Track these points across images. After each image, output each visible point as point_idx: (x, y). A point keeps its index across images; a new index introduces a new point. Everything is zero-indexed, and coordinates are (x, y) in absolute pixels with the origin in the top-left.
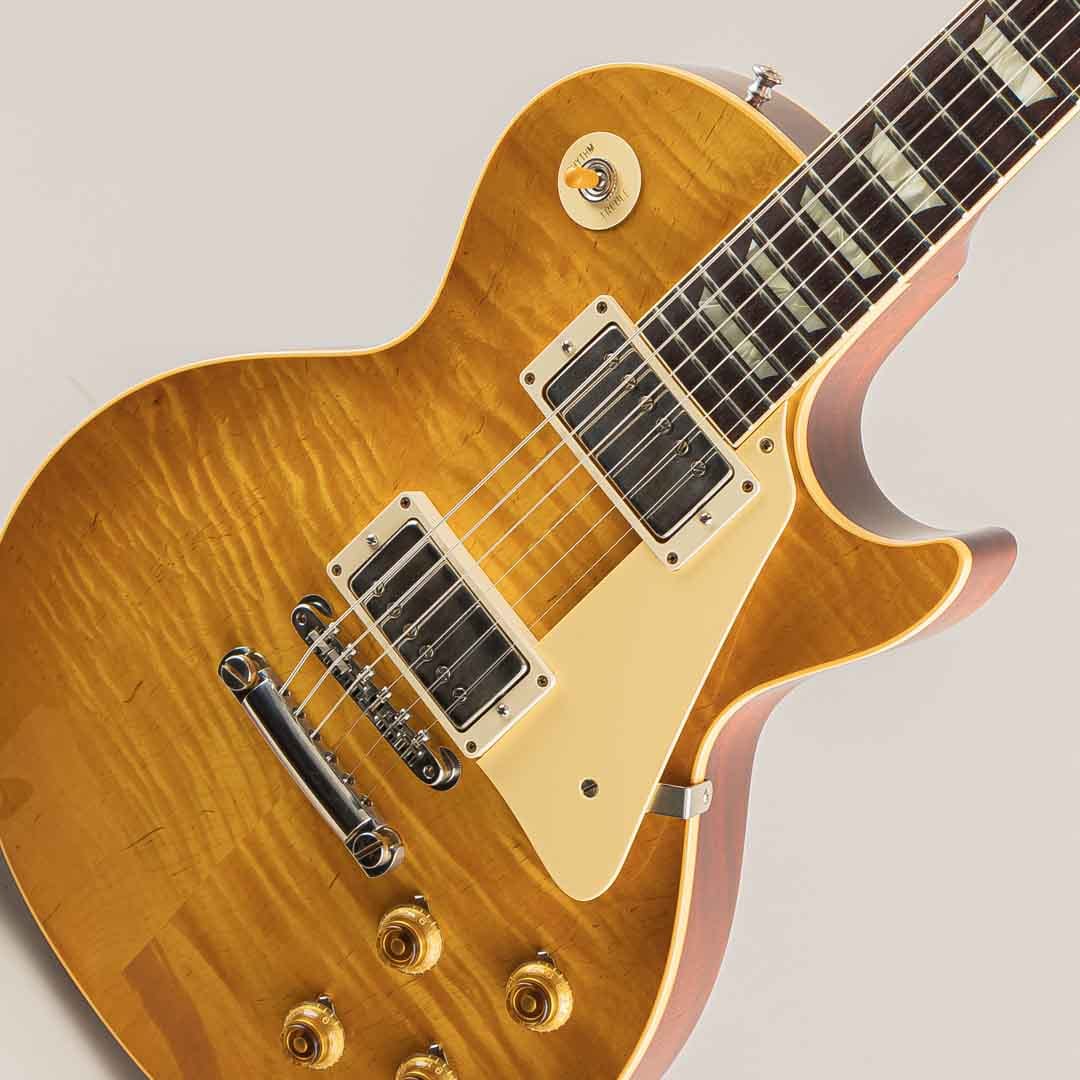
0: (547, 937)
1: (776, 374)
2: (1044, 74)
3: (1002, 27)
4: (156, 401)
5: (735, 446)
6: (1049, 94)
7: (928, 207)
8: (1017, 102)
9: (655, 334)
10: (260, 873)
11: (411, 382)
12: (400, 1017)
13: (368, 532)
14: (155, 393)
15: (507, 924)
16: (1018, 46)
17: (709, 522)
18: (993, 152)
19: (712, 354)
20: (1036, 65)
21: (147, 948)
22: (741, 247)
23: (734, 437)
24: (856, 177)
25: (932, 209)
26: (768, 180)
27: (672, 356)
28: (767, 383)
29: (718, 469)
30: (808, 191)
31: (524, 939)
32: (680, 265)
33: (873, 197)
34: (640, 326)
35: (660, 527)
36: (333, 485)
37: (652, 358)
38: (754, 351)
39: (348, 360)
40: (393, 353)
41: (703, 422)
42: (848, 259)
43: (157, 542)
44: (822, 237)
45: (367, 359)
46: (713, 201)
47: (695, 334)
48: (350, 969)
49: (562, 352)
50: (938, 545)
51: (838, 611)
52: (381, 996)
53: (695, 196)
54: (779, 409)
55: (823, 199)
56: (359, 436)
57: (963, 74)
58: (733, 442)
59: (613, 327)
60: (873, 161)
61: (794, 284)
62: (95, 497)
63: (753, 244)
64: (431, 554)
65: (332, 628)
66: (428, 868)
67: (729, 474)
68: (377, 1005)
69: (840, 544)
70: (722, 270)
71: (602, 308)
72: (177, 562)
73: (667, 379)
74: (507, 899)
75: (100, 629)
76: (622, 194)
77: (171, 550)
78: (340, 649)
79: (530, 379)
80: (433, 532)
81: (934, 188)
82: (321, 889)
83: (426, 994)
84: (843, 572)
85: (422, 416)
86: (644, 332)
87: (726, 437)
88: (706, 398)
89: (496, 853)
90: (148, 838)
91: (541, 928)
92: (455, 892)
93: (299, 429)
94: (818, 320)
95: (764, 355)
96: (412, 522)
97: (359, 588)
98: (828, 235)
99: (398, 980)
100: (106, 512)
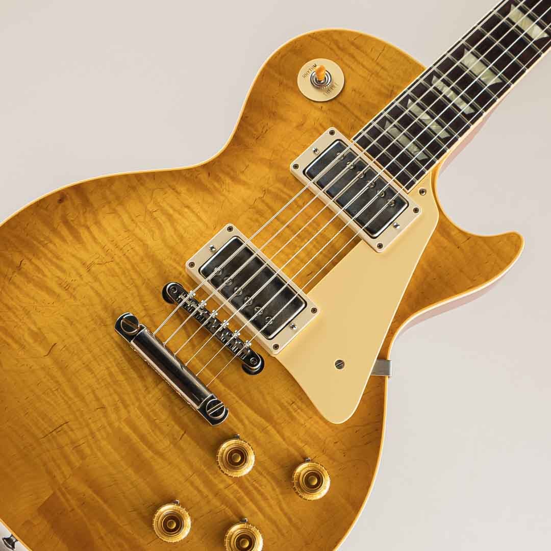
0: (308, 451)
1: (426, 157)
2: (542, 27)
3: (520, 8)
4: (60, 200)
5: (408, 191)
6: (546, 35)
7: (494, 83)
8: (531, 39)
9: (363, 143)
10: (135, 438)
11: (218, 179)
12: (223, 507)
13: (209, 244)
14: (61, 197)
15: (287, 446)
16: (529, 16)
17: (398, 227)
18: (523, 59)
19: (395, 150)
20: (538, 24)
21: (54, 494)
22: (404, 102)
23: (408, 188)
24: (459, 71)
25: (496, 84)
27: (373, 152)
28: (423, 162)
29: (400, 203)
30: (435, 78)
31: (296, 454)
32: (369, 115)
33: (468, 79)
34: (354, 139)
35: (371, 231)
36: (175, 230)
37: (362, 154)
38: (416, 149)
39: (179, 172)
40: (207, 167)
41: (391, 181)
42: (458, 105)
43: (63, 271)
44: (445, 96)
48: (192, 484)
49: (313, 153)
50: (510, 234)
51: (461, 271)
52: (211, 497)
54: (429, 172)
55: (443, 81)
57: (505, 27)
58: (408, 189)
59: (338, 142)
60: (466, 65)
61: (433, 117)
62: (20, 252)
63: (410, 101)
64: (248, 252)
65: (192, 293)
66: (241, 421)
67: (406, 205)
68: (208, 502)
69: (460, 239)
70: (396, 112)
71: (332, 133)
72: (78, 278)
73: (371, 163)
74: (287, 433)
75: (26, 320)
76: (335, 85)
77: (74, 273)
78: (197, 303)
79: (296, 166)
80: (247, 242)
81: (497, 75)
82: (175, 442)
83: (240, 491)
84: (462, 250)
85: (227, 194)
86: (357, 142)
87: (404, 187)
88: (393, 170)
89: (282, 409)
90: (59, 429)
91: (306, 446)
92: (258, 433)
93: (151, 207)
94: (447, 133)
95: (421, 150)
96: (235, 238)
97: (206, 273)
98: (448, 96)
99: (221, 486)
100: (28, 259)
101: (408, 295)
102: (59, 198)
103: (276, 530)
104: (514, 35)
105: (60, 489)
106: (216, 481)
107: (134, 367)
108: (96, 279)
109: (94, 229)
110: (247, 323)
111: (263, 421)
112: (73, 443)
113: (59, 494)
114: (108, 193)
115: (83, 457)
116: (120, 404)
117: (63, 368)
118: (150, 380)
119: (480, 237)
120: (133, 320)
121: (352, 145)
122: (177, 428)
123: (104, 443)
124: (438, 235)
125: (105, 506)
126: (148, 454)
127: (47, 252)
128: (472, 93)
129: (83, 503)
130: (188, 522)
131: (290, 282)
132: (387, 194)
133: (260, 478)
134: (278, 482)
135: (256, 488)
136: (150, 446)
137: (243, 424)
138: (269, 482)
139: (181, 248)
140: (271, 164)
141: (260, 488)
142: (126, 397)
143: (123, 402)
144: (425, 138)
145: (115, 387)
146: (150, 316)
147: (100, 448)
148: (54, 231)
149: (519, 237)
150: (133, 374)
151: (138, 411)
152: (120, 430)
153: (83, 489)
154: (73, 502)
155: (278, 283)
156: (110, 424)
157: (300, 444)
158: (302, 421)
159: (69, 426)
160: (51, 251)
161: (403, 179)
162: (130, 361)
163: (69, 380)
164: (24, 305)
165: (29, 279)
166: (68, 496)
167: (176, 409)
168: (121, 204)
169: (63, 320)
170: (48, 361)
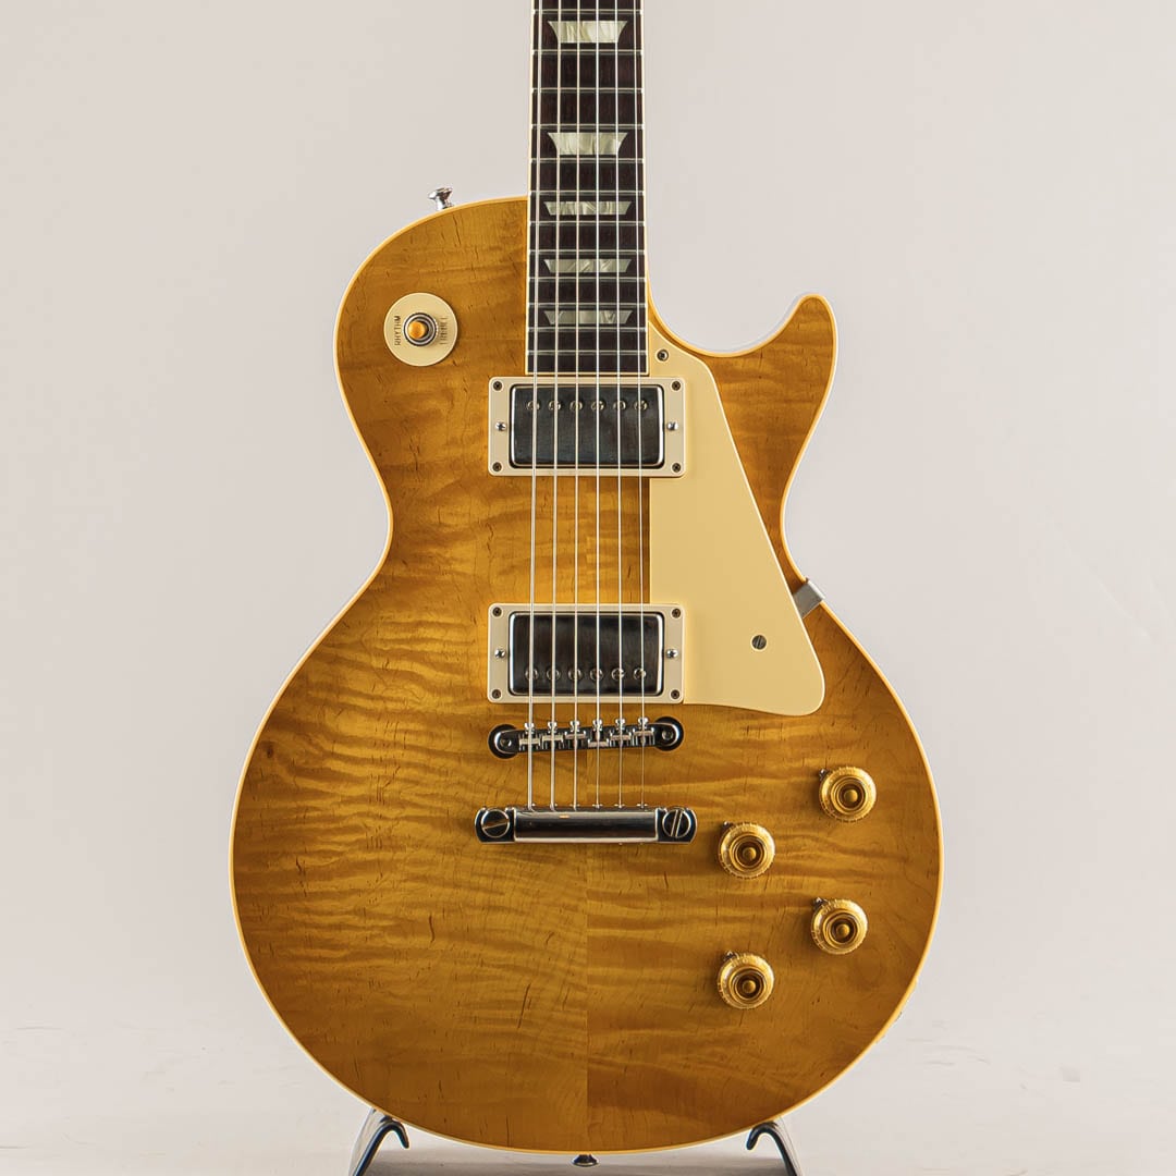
0: (813, 762)
1: (630, 312)
2: (611, 17)
3: (565, 18)
4: (269, 753)
5: (648, 372)
6: (623, 24)
7: (620, 143)
8: (611, 46)
9: (546, 365)
10: (618, 933)
11: (419, 559)
12: (781, 911)
13: (492, 653)
14: (265, 748)
15: (786, 781)
16: (583, 18)
17: (676, 427)
18: (626, 81)
19: (587, 339)
20: (602, 18)
21: (590, 1072)
22: (544, 270)
23: (643, 370)
24: (568, 168)
25: (623, 142)
26: (517, 226)
27: (567, 365)
28: (632, 321)
29: (650, 394)
30: (549, 205)
31: (803, 779)
33: (588, 169)
34: (531, 369)
35: (652, 461)
36: (433, 665)
37: (556, 380)
38: (607, 314)
39: (368, 591)
40: (391, 557)
41: (619, 380)
42: (606, 213)
43: (355, 829)
44: (582, 217)
45: (378, 578)
46: (497, 269)
47: (567, 340)
48: (726, 920)
49: (501, 433)
50: (802, 305)
51: (788, 401)
52: (759, 914)
53: (485, 277)
54: (649, 328)
55: (562, 199)
56: (420, 624)
57: (569, 61)
58: (645, 370)
59: (514, 390)
60: (568, 153)
61: (592, 257)
62: (285, 854)
63: (547, 262)
64: (543, 620)
65: (530, 727)
66: (712, 804)
67: (659, 390)
68: (761, 921)
69: (752, 365)
70: (547, 292)
71: (498, 386)
72: (381, 823)
73: (577, 380)
74: (772, 767)
75: (370, 923)
76: (444, 321)
77: (369, 822)
78: (546, 731)
79: (497, 467)
80: (532, 608)
81: (614, 131)
82: (664, 895)
83: (782, 877)
84: (767, 377)
85: (447, 568)
86: (538, 371)
87: (639, 373)
88: (608, 365)
89: (742, 748)
90: (528, 1000)
91: (806, 761)
92: (741, 799)
93: (377, 663)
94: (625, 260)
95: (616, 309)
96: (513, 617)
97: (521, 688)
98: (585, 213)
99: (759, 891)
100: (301, 853)
101: (756, 486)
102: (265, 753)
103: (860, 879)
104: (588, 61)
105: (591, 1061)
106: (748, 891)
107: (540, 860)
108: (402, 804)
109: (339, 749)
110: (621, 699)
111: (737, 781)
112: (557, 1001)
113: (595, 1067)
114: (313, 693)
115: (583, 1005)
116: (567, 914)
117: (467, 935)
118: (572, 856)
119: (774, 341)
120: (495, 817)
121: (536, 380)
122: (652, 879)
123: (590, 970)
124: (726, 386)
125: (656, 1032)
126: (648, 935)
127: (314, 826)
128: (607, 182)
129: (631, 1051)
130: (760, 963)
131: (621, 607)
132: (627, 398)
133: (790, 842)
134: (813, 827)
135: (797, 857)
136: (642, 924)
137: (717, 805)
138: (804, 837)
139: (458, 679)
140: (462, 486)
141: (800, 854)
142: (566, 900)
143: (567, 907)
144: (608, 292)
145: (541, 900)
146: (502, 788)
147: (591, 979)
148: (299, 793)
149: (816, 300)
150: (548, 868)
151: (593, 902)
152: (592, 939)
153: (615, 1037)
154: (619, 1060)
155: (609, 622)
156: (577, 944)
157: (797, 765)
158: (776, 738)
159: (535, 989)
160: (319, 819)
161: (630, 365)
162: (529, 858)
163: (486, 942)
164: (350, 908)
165: (326, 875)
166: (607, 1059)
167: (631, 860)
168: (341, 691)
169: (410, 885)
170: (441, 944)
